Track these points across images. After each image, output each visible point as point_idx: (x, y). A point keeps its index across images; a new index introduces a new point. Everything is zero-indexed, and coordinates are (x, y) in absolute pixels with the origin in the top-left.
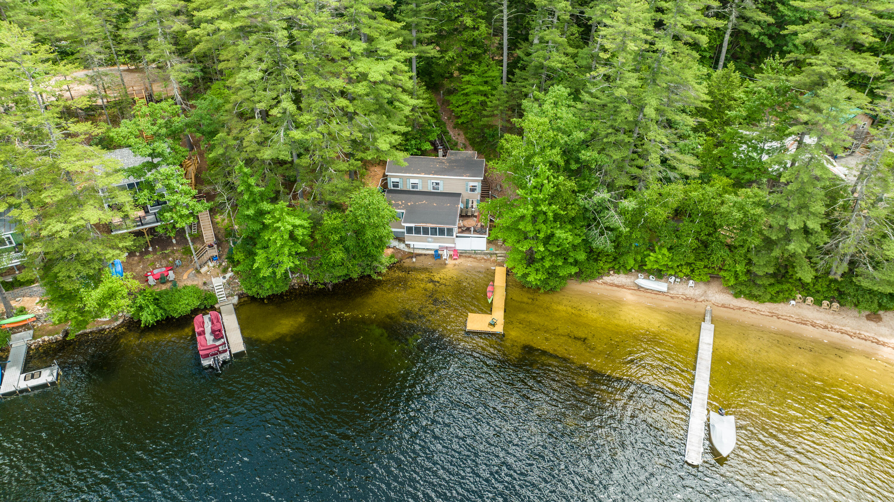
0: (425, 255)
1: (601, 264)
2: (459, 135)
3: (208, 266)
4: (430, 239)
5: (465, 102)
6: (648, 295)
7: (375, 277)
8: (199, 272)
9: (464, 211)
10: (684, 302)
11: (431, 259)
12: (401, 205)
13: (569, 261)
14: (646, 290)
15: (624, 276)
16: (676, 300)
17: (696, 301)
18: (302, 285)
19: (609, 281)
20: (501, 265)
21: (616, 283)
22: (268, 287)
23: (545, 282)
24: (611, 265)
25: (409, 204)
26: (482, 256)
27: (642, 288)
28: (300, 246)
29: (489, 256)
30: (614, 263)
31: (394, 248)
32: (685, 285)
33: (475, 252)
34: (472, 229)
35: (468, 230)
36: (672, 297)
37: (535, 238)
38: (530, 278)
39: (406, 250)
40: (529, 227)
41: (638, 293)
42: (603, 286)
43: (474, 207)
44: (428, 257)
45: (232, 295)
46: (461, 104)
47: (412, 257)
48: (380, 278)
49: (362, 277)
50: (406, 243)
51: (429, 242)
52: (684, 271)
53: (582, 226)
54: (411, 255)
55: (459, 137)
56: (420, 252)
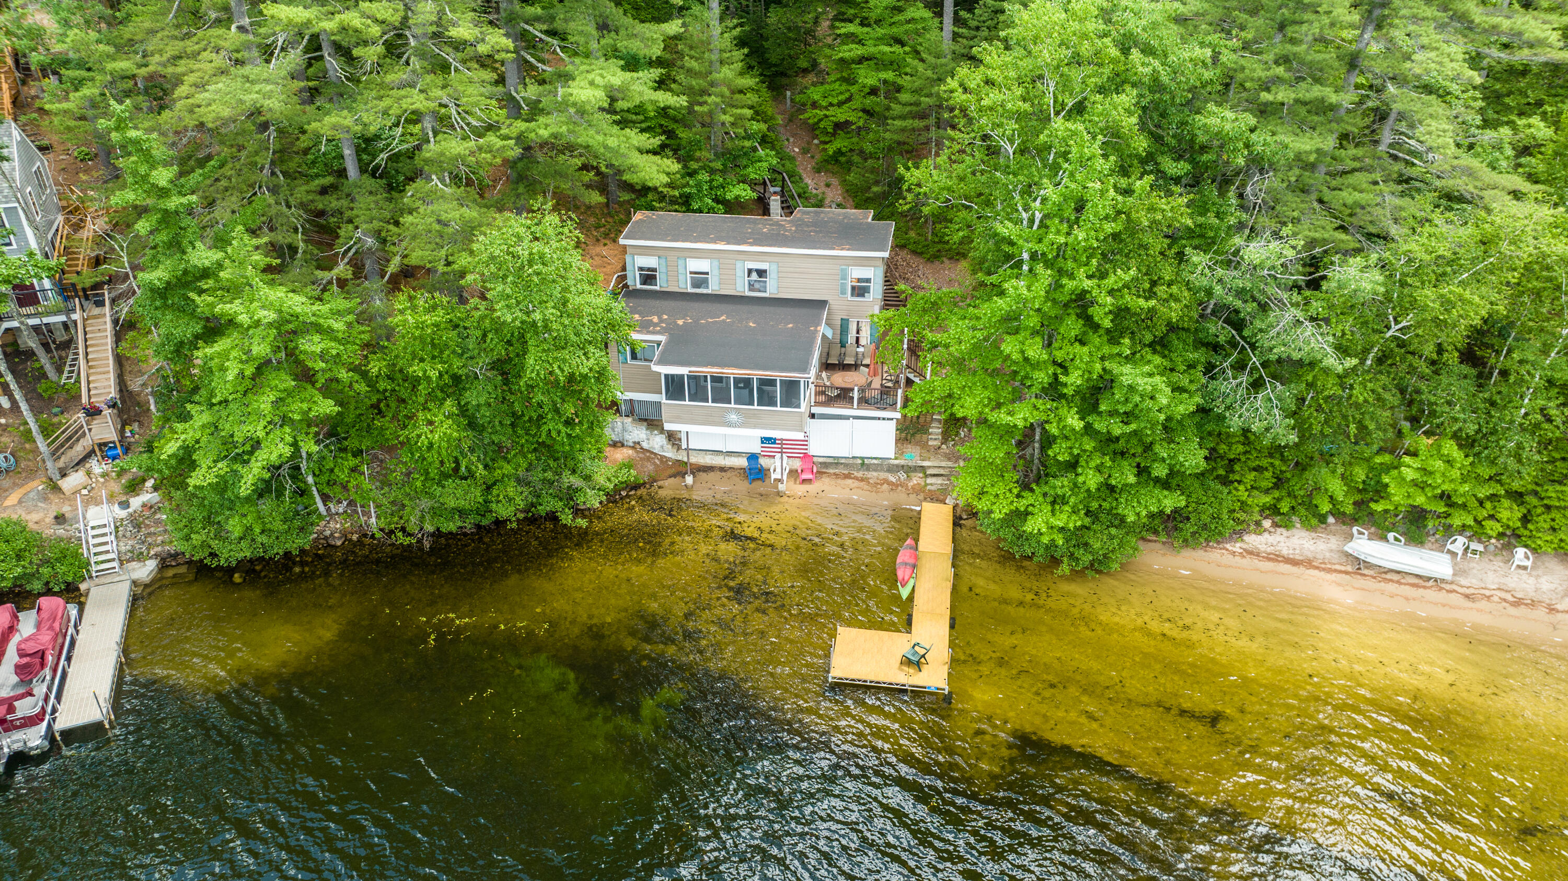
0: (722, 469)
1: (1242, 493)
2: (828, 186)
3: (89, 473)
4: (733, 417)
5: (847, 95)
6: (1391, 588)
7: (567, 518)
8: (56, 489)
9: (836, 351)
10: (1512, 611)
11: (737, 480)
12: (656, 325)
13: (1155, 473)
14: (1383, 573)
15: (1304, 533)
16: (1483, 604)
17: (1552, 610)
18: (355, 537)
19: (1263, 548)
20: (938, 497)
21: (1285, 552)
22: (237, 532)
23: (1077, 537)
24: (1267, 499)
25: (680, 322)
26: (883, 475)
27: (1368, 565)
28: (319, 398)
29: (902, 476)
30: (1276, 494)
31: (636, 445)
32: (1498, 563)
33: (864, 464)
34: (856, 395)
35: (844, 395)
36: (1467, 596)
37: (1054, 390)
38: (1033, 525)
39: (670, 453)
40: (1035, 350)
41: (1359, 582)
42: (1247, 562)
43: (863, 342)
44: (729, 474)
45: (140, 557)
46: (835, 101)
47: (683, 475)
48: (582, 523)
49: (532, 520)
50: (668, 426)
51: (730, 425)
52: (1504, 515)
53: (1191, 366)
54: (680, 469)
55: (827, 191)
56: (708, 460)
